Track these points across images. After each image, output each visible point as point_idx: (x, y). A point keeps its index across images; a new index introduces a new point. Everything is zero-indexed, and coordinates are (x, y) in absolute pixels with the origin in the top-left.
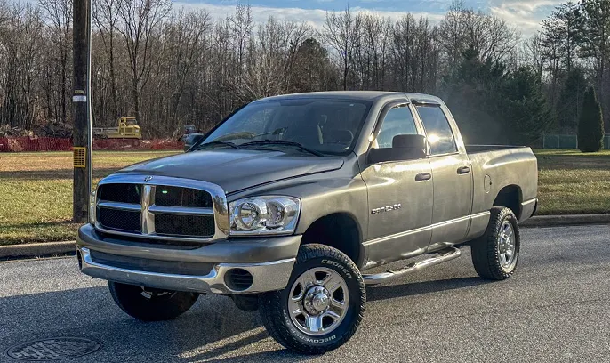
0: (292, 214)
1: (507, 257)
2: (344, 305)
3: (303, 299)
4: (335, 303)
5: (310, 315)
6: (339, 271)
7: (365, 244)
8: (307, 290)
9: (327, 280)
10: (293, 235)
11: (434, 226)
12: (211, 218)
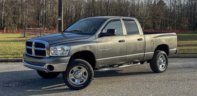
0: (67, 50)
1: (163, 66)
2: (87, 77)
3: (74, 74)
4: (84, 76)
5: (76, 79)
6: (85, 67)
7: (97, 60)
8: (75, 72)
9: (81, 69)
10: (67, 56)
11: (127, 56)
12: (45, 51)
